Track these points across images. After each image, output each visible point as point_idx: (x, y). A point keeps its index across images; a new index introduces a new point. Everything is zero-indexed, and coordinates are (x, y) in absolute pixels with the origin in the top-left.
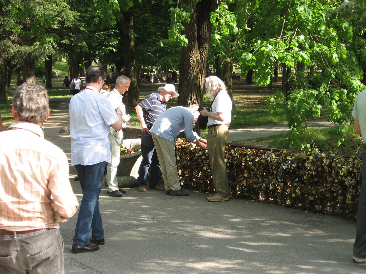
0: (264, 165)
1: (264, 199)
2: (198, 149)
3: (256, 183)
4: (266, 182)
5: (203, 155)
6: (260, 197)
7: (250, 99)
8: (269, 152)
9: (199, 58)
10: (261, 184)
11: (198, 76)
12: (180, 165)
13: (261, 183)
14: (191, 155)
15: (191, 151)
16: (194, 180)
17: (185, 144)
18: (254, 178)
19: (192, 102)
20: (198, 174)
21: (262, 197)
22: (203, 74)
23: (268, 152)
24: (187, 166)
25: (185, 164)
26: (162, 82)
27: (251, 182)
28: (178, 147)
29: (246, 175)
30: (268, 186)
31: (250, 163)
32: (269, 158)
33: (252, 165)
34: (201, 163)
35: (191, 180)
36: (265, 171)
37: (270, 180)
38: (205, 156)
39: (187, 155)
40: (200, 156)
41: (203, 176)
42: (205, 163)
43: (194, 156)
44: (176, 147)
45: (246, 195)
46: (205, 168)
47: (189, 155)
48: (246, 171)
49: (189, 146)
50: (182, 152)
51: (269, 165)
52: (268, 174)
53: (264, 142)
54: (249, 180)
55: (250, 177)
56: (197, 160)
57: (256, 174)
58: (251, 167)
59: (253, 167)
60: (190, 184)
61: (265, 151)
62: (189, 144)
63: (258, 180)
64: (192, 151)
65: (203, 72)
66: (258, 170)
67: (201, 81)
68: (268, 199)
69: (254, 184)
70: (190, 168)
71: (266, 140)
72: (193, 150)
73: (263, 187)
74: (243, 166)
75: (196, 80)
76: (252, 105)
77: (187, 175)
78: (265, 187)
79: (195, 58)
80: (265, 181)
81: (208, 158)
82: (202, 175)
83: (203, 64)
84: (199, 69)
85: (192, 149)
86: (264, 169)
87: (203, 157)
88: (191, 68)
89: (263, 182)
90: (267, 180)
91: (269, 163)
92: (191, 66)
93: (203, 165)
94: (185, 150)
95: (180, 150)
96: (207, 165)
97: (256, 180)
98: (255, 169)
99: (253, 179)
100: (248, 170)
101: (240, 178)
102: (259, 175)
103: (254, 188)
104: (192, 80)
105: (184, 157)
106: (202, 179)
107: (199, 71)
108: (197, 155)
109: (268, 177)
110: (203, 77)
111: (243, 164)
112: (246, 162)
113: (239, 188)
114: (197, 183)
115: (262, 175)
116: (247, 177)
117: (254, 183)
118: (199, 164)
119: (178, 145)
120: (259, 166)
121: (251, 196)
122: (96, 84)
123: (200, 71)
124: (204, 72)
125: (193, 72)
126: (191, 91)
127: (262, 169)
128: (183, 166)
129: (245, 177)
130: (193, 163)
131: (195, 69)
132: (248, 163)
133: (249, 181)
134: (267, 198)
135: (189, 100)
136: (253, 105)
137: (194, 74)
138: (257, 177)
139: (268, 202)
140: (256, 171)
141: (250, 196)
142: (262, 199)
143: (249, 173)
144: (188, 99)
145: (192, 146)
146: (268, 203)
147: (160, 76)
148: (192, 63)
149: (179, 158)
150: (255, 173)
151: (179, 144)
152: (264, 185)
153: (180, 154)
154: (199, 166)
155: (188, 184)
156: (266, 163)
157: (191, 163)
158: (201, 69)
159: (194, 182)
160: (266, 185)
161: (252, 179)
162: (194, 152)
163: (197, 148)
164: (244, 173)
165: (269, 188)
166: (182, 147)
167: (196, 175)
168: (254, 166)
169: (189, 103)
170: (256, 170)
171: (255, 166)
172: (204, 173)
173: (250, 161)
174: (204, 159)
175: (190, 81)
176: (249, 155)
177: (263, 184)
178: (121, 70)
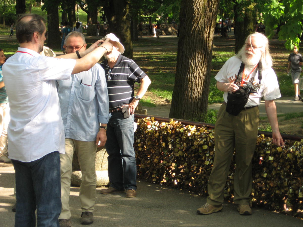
0: (290, 161)
1: (291, 210)
2: (198, 135)
3: (279, 188)
4: (294, 186)
5: (204, 144)
6: (285, 207)
7: (281, 58)
8: (299, 143)
9: (206, 4)
10: (286, 189)
11: (204, 30)
12: (172, 157)
13: (285, 187)
14: (188, 144)
15: (188, 137)
16: (193, 178)
17: (181, 127)
18: (277, 179)
19: (196, 66)
20: (198, 170)
21: (287, 207)
22: (212, 27)
23: (297, 143)
24: (182, 159)
25: (180, 156)
26: (167, 34)
27: (272, 186)
28: (170, 132)
29: (265, 175)
30: (297, 192)
31: (271, 158)
32: (297, 152)
33: (274, 161)
34: (201, 155)
35: (189, 179)
36: (292, 170)
37: (299, 184)
38: (208, 145)
39: (183, 143)
40: (201, 146)
41: (205, 173)
42: (208, 155)
43: (193, 145)
44: (167, 131)
45: (265, 203)
46: (207, 163)
47: (185, 144)
48: (265, 169)
49: (186, 130)
50: (176, 139)
51: (299, 161)
52: (296, 175)
53: (295, 120)
54: (268, 182)
55: (271, 178)
56: (196, 151)
57: (279, 174)
58: (273, 163)
59: (275, 164)
60: (187, 184)
61: (293, 141)
62: (185, 128)
63: (282, 183)
64: (190, 138)
65: (211, 24)
66: (282, 168)
67: (209, 36)
68: (297, 210)
69: (276, 189)
70: (187, 162)
71: (299, 117)
72: (190, 136)
73: (289, 193)
74: (262, 161)
75: (201, 35)
76: (282, 67)
77: (182, 171)
78: (291, 194)
79: (201, 5)
80: (293, 184)
81: (211, 148)
82: (203, 172)
83: (211, 13)
84: (206, 20)
85: (189, 134)
86: (291, 167)
87: (205, 147)
88: (196, 18)
89: (289, 185)
90: (295, 183)
91: (298, 159)
92: (195, 16)
93: (205, 158)
94: (180, 135)
95: (174, 136)
96: (211, 158)
97: (279, 183)
98: (277, 166)
99: (275, 182)
100: (268, 168)
101: (257, 178)
102: (284, 175)
103: (276, 194)
104: (197, 35)
105: (178, 146)
106: (203, 177)
107: (206, 23)
108: (196, 143)
109: (296, 179)
110: (211, 31)
111: (261, 158)
112: (266, 156)
113: (255, 193)
114: (197, 183)
115: (288, 176)
116: (267, 178)
117: (276, 187)
118: (200, 157)
119: (170, 129)
120: (283, 163)
121: (272, 205)
122: (31, 45)
123: (208, 23)
124: (213, 24)
125: (198, 24)
126: (195, 51)
127: (289, 167)
128: (177, 158)
129: (263, 177)
130: (191, 154)
131: (201, 20)
132: (268, 158)
133: (269, 184)
134: (295, 209)
135: (192, 63)
136: (284, 67)
137: (199, 27)
138: (280, 178)
139: (295, 214)
140: (279, 170)
141: (270, 205)
142: (287, 210)
143: (270, 172)
144: (190, 62)
145: (189, 131)
146: (295, 216)
147: (165, 27)
148: (196, 11)
149: (172, 146)
150: (278, 172)
151: (172, 127)
152: (291, 191)
153: (173, 142)
154: (199, 159)
155: (184, 184)
156: (294, 159)
157: (188, 154)
158: (209, 20)
159: (192, 181)
160: (294, 190)
161: (273, 181)
162: (192, 140)
163: (196, 134)
164: (261, 172)
165: (297, 195)
166: (176, 131)
167: (194, 171)
168: (276, 162)
169: (192, 67)
170: (279, 168)
171: (278, 162)
172: (206, 169)
173: (270, 155)
174: (206, 150)
175: (194, 37)
176: (269, 146)
177: (289, 189)
178: (111, 18)
